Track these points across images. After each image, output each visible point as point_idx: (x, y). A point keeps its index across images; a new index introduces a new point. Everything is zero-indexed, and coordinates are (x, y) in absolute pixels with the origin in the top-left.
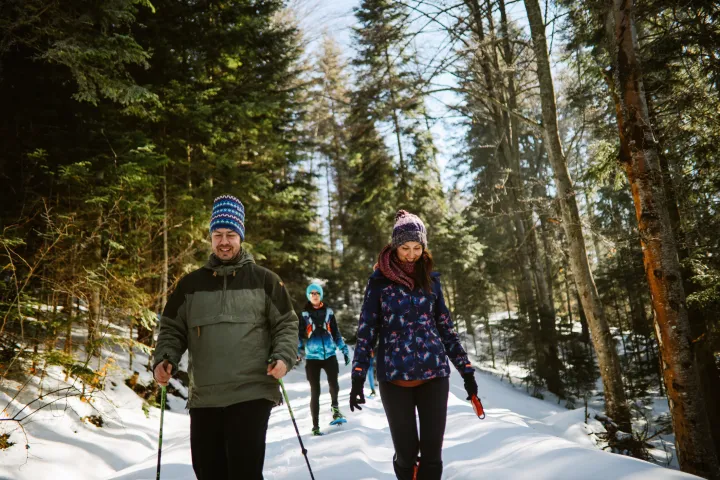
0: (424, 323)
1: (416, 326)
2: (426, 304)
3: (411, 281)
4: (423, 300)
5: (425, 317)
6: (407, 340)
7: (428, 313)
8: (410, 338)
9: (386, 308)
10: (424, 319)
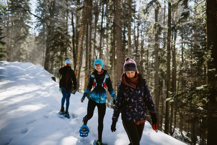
0: (141, 100)
1: (138, 102)
2: (141, 93)
3: (134, 85)
4: (139, 92)
5: (141, 98)
6: (135, 107)
7: (142, 96)
8: (137, 106)
9: (126, 95)
10: (140, 99)
